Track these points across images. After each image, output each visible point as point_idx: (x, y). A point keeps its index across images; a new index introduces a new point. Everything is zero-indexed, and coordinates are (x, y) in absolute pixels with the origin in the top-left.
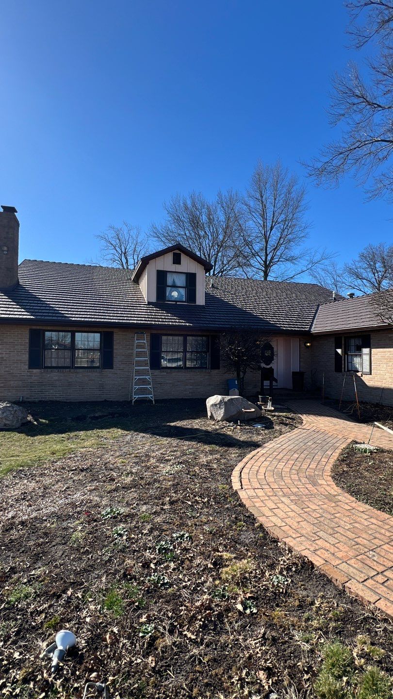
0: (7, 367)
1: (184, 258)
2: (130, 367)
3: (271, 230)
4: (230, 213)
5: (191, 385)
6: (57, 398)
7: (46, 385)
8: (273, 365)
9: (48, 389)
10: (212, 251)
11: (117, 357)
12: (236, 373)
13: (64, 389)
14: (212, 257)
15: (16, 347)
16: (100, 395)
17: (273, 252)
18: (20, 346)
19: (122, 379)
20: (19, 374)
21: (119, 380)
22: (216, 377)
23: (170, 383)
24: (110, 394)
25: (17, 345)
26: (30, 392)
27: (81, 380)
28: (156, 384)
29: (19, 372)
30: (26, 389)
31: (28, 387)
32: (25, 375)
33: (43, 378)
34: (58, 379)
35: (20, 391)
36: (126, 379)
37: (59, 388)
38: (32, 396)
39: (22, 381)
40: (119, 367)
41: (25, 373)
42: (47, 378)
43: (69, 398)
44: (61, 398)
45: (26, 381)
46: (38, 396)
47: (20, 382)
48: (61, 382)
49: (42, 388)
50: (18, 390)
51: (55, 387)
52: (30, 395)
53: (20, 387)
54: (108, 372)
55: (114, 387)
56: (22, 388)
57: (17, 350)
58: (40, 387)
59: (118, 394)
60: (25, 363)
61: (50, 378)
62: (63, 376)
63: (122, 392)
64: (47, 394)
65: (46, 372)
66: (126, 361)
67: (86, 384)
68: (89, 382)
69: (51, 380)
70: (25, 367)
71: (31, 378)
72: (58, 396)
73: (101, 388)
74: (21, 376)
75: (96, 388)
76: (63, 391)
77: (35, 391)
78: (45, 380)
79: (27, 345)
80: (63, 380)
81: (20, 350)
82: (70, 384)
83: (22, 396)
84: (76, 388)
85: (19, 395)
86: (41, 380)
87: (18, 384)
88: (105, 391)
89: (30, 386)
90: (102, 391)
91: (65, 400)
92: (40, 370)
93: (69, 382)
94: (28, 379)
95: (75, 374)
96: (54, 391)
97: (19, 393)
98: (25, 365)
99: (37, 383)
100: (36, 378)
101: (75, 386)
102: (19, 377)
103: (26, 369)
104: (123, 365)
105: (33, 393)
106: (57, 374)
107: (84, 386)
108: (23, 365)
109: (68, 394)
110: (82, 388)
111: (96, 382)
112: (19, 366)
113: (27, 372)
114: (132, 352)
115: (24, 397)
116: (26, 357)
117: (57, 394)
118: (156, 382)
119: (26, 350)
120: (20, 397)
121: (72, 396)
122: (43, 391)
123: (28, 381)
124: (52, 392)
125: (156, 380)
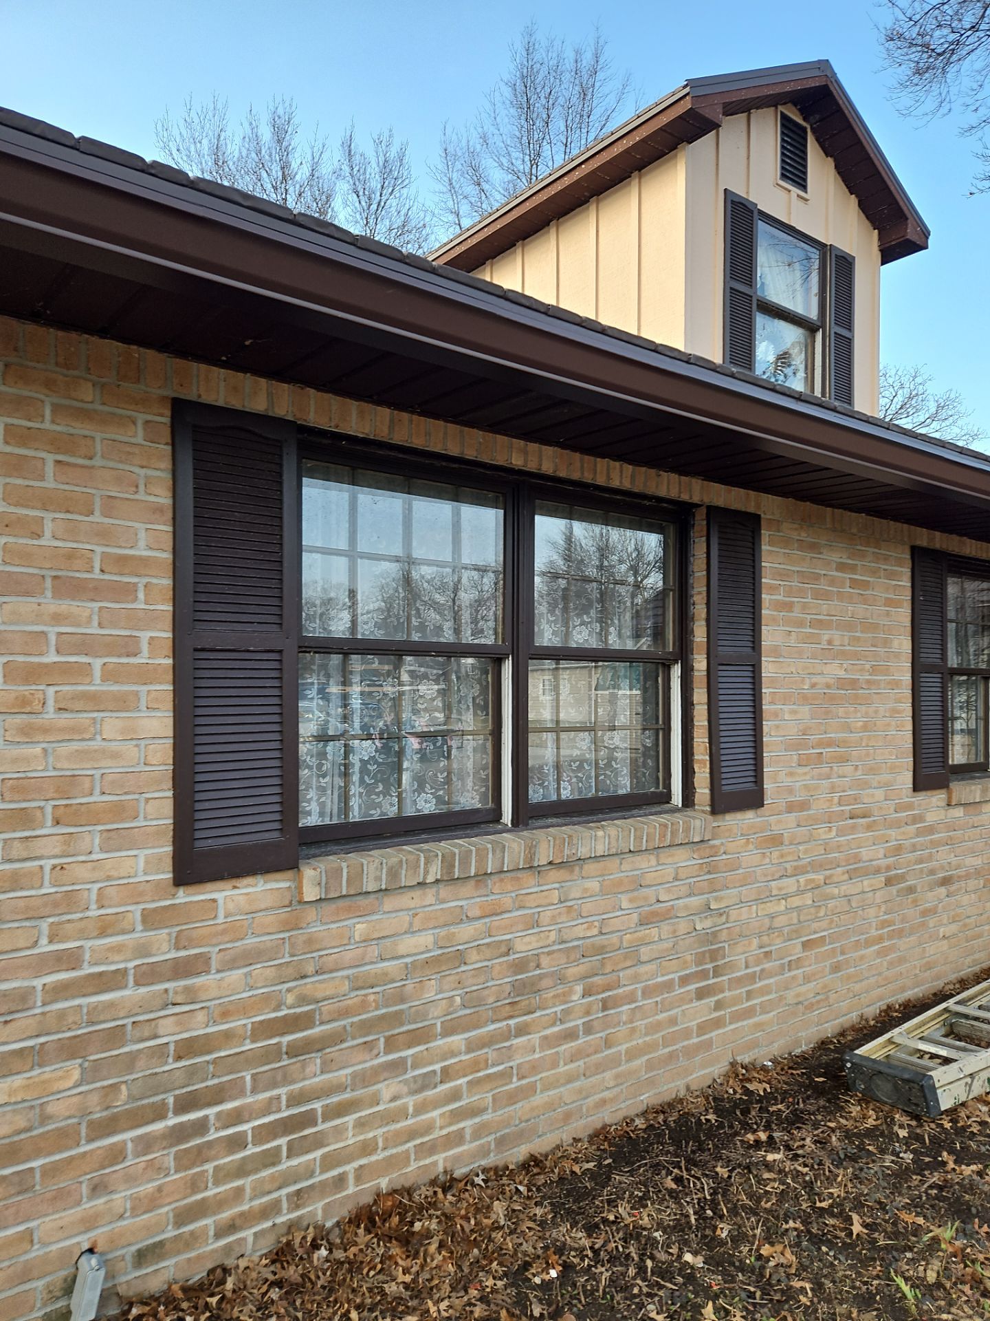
1: (817, 164)
2: (833, 789)
6: (432, 1149)
7: (337, 1038)
9: (363, 1079)
11: (777, 715)
13: (490, 1041)
16: (702, 1029)
19: (802, 879)
20: (43, 964)
21: (790, 884)
24: (749, 1013)
27: (596, 924)
28: (931, 890)
29: (45, 947)
30: (130, 1145)
31: (159, 1113)
32: (121, 966)
33: (310, 969)
34: (440, 952)
35: (61, 1198)
36: (819, 877)
37: (449, 1039)
38: (200, 1210)
39: (79, 1061)
40: (790, 791)
41: (118, 949)
42: (348, 956)
43: (521, 1122)
44: (468, 1137)
45: (129, 1037)
46: (267, 1187)
47: (60, 1073)
48: (464, 976)
49: (300, 1085)
50: (37, 1187)
51: (417, 1037)
52: (173, 1206)
53: (65, 1137)
54: (742, 835)
55: (770, 945)
56: (82, 1150)
57: (11, 658)
58: (287, 1080)
59: (790, 996)
60: (122, 821)
61: (374, 951)
62: (477, 913)
63: (807, 979)
64: (350, 1142)
65: (344, 893)
66: (820, 744)
67: (626, 957)
68: (644, 932)
69: (385, 978)
70: (114, 873)
71: (187, 989)
72: (441, 1128)
73: (703, 975)
74: (74, 997)
75: (684, 981)
76: (475, 1066)
77: (237, 1143)
78: (323, 986)
79: (141, 595)
80: (473, 956)
81: (53, 649)
82: (523, 984)
83: (91, 1251)
84: (566, 1012)
85: (54, 1247)
86: (290, 999)
87: (32, 1107)
88: (727, 994)
89: (177, 1092)
90: (715, 994)
91: (493, 1146)
92: (286, 884)
93: (520, 966)
94: (152, 1016)
95: (557, 885)
96: (406, 1082)
97: (43, 1225)
98: (116, 841)
99: (253, 1041)
100: (246, 975)
101: (560, 989)
102: (44, 1005)
103: (134, 894)
104: (805, 774)
105: (209, 1167)
106: (429, 896)
107: (614, 976)
108: (97, 849)
109: (515, 1079)
110: (600, 996)
111: (683, 927)
112: (49, 858)
113: (139, 927)
114: (842, 674)
115: (110, 1256)
116: (137, 746)
117: (436, 1104)
118: (932, 872)
119: (124, 660)
120: (63, 1273)
121: (539, 1099)
122: (308, 1119)
123: (156, 1037)
124: (392, 1105)
125: (930, 858)
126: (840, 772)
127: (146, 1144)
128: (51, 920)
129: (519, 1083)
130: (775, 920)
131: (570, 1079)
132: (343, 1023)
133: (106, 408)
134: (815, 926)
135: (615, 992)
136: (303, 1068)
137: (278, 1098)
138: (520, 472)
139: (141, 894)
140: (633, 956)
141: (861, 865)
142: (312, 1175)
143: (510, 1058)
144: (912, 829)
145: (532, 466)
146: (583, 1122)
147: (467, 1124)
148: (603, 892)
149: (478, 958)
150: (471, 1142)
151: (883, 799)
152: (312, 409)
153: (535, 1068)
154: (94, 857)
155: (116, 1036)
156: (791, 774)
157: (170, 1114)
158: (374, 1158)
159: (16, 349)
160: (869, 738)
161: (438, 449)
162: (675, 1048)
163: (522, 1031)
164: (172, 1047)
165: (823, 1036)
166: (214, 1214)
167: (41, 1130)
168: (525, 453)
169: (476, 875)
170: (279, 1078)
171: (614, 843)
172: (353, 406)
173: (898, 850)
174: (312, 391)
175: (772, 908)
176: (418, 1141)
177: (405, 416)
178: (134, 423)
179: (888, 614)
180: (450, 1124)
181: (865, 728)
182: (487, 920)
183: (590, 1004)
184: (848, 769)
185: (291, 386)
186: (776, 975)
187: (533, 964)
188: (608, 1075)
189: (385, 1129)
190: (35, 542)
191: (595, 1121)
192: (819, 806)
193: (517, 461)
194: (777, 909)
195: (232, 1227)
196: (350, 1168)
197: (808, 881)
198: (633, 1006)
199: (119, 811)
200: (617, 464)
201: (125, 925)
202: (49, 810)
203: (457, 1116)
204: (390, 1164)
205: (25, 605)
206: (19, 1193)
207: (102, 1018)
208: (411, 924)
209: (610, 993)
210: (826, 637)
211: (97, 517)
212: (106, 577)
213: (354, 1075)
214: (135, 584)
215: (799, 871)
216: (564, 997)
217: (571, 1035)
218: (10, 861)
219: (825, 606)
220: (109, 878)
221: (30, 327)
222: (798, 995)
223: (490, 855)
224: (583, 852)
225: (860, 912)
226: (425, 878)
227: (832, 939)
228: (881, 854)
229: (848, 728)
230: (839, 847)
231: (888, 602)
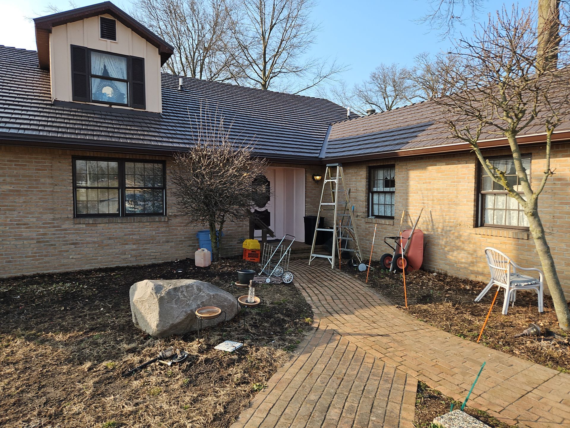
1: (120, 30)
3: (271, 30)
4: (220, 5)
5: (134, 244)
8: (269, 207)
10: (197, 54)
12: (207, 224)
14: (197, 62)
17: (273, 59)
22: (179, 228)
23: (94, 243)
114: (11, 188)
118: (65, 241)
125: (65, 237)
126: (11, 213)
141: (23, 237)
144: (54, 229)
151: (35, 221)
160: (27, 205)
173: (45, 234)
179: (37, 173)
181: (24, 202)
184: (16, 212)
225: (23, 249)
227: (6, 255)
228: (35, 235)
229: (15, 202)
230: (10, 232)
231: (36, 169)
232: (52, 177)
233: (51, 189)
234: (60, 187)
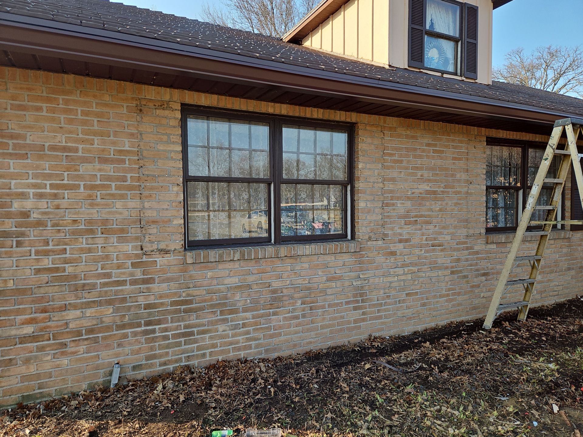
0: (46, 253)
2: (423, 235)
6: (239, 349)
7: (202, 309)
9: (211, 323)
11: (393, 205)
13: (262, 316)
15: (84, 169)
16: (355, 321)
18: (98, 166)
19: (406, 269)
20: (99, 276)
21: (400, 271)
24: (380, 317)
25: (85, 160)
26: (148, 341)
27: (307, 279)
28: (476, 277)
29: (100, 271)
30: (129, 334)
31: (139, 325)
32: (125, 279)
33: (191, 286)
34: (241, 284)
35: (107, 347)
36: (415, 269)
37: (245, 314)
38: (154, 357)
39: (112, 306)
40: (401, 234)
41: (124, 273)
42: (205, 283)
43: (275, 345)
44: (253, 347)
45: (128, 301)
46: (177, 353)
47: (106, 309)
48: (251, 293)
49: (188, 322)
50: (100, 342)
51: (231, 312)
52: (145, 354)
53: (108, 328)
54: (376, 250)
55: (389, 293)
56: (114, 333)
57: (86, 182)
58: (183, 320)
59: (399, 313)
60: (124, 234)
61: (215, 282)
62: (256, 272)
63: (408, 308)
64: (207, 343)
65: (202, 261)
66: (416, 216)
67: (320, 292)
68: (329, 284)
69: (219, 291)
70: (122, 250)
71: (147, 288)
72: (242, 343)
73: (357, 302)
74: (110, 287)
75: (347, 303)
76: (256, 324)
77: (166, 338)
78: (196, 291)
79: (127, 162)
80: (255, 287)
81: (99, 180)
82: (276, 298)
83: (118, 363)
84: (294, 310)
85: (106, 361)
86: (184, 294)
87: (98, 318)
88: (368, 310)
89: (145, 320)
90: (362, 309)
91: (263, 352)
92: (182, 257)
93: (274, 291)
94: (136, 295)
95: (290, 264)
96: (228, 326)
97: (103, 354)
98: (122, 240)
99: (171, 307)
100: (168, 285)
101: (291, 301)
102: (100, 288)
103: (128, 257)
104: (408, 228)
105: (157, 344)
106: (237, 265)
107: (315, 299)
108: (115, 242)
109: (272, 330)
110: (309, 305)
111: (347, 284)
112: (100, 244)
113: (130, 267)
114: (428, 188)
115: (124, 366)
116: (128, 211)
117: (240, 335)
118: (477, 270)
119: (122, 183)
120: (109, 369)
121: (282, 338)
122: (192, 333)
123: (137, 302)
124: (223, 333)
125: (477, 264)
126: (427, 228)
127: (135, 334)
128: (101, 263)
129: (274, 332)
130: (392, 284)
131: (296, 333)
132: (204, 304)
133: (114, 103)
134: (412, 287)
135: (316, 304)
136: (189, 317)
137: (181, 325)
138: (273, 115)
139: (131, 257)
140: (324, 292)
141: (437, 265)
142: (193, 352)
143: (270, 323)
144: (466, 252)
145: (277, 112)
146: (302, 348)
147: (253, 343)
148: (310, 268)
149: (257, 287)
150: (254, 349)
151: (450, 239)
152: (187, 98)
153: (280, 327)
154: (115, 244)
155: (124, 300)
156: (401, 228)
157: (143, 326)
158: (216, 349)
159: (83, 86)
160: (443, 215)
161: (238, 108)
162: (343, 327)
163: (275, 314)
164: (143, 306)
165: (416, 330)
166: (159, 359)
167: (101, 325)
168: (274, 108)
169: (254, 259)
170: (181, 319)
171: (313, 250)
172: (203, 95)
173: (458, 260)
174: (186, 91)
175: (390, 279)
176: (234, 346)
177: (224, 97)
178: (123, 107)
179: (454, 163)
180: (246, 342)
181: (440, 210)
182: (260, 275)
183: (304, 308)
184: (431, 227)
185: (179, 90)
186: (392, 305)
187: (279, 292)
188: (312, 333)
189: (220, 341)
190: (92, 146)
191: (307, 348)
192: (415, 241)
193: (271, 111)
194: (393, 280)
195: (165, 364)
196: (207, 351)
197: (409, 270)
198: (324, 310)
199: (122, 231)
200: (316, 109)
201: (126, 266)
202: (99, 229)
203: (248, 339)
204: (222, 352)
205: (89, 166)
206: (94, 343)
207: (119, 294)
208: (229, 274)
209: (314, 305)
210: (420, 174)
211: (112, 138)
212: (115, 157)
213: (208, 322)
214: (125, 159)
215: (403, 266)
216: (293, 304)
217: (297, 317)
218: (88, 244)
219: (419, 161)
220: (120, 251)
221: (88, 78)
222: (403, 313)
223: (260, 252)
224: (300, 253)
225: (437, 284)
226: (233, 259)
227: (422, 293)
228: (449, 261)
229: (431, 210)
230: (426, 258)
231: (454, 159)
232: (467, 170)
233: (465, 189)
234: (474, 186)
